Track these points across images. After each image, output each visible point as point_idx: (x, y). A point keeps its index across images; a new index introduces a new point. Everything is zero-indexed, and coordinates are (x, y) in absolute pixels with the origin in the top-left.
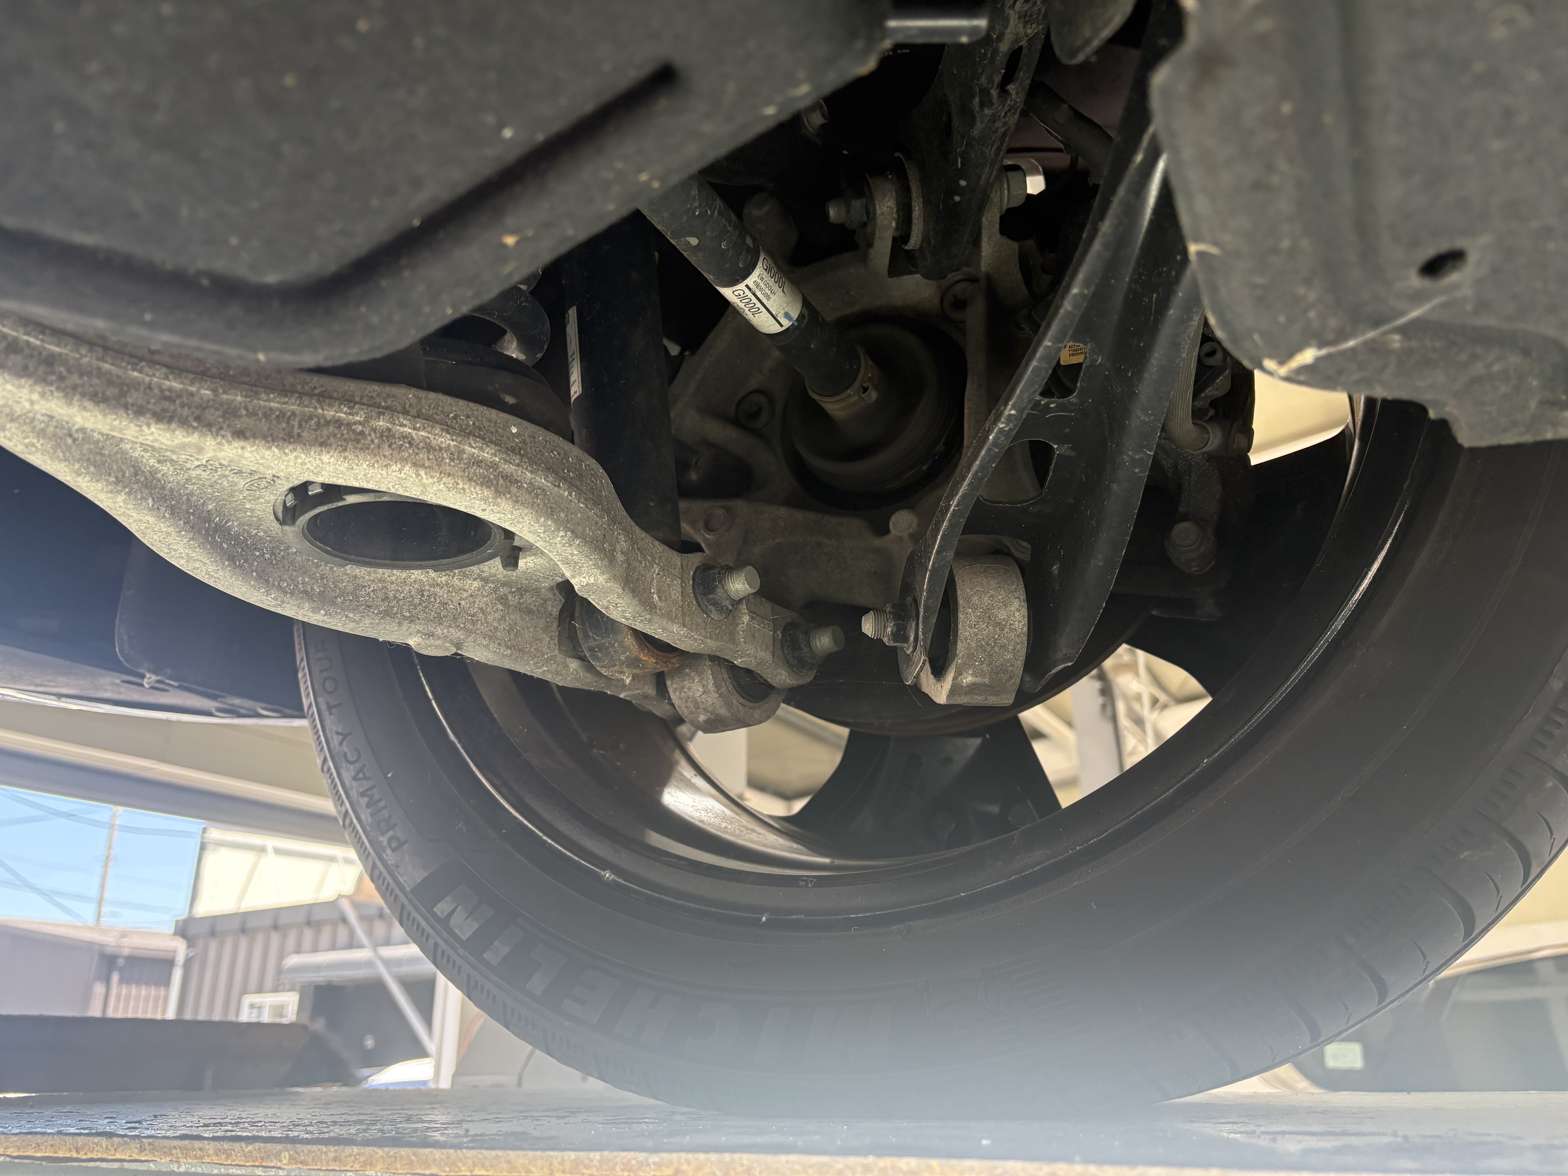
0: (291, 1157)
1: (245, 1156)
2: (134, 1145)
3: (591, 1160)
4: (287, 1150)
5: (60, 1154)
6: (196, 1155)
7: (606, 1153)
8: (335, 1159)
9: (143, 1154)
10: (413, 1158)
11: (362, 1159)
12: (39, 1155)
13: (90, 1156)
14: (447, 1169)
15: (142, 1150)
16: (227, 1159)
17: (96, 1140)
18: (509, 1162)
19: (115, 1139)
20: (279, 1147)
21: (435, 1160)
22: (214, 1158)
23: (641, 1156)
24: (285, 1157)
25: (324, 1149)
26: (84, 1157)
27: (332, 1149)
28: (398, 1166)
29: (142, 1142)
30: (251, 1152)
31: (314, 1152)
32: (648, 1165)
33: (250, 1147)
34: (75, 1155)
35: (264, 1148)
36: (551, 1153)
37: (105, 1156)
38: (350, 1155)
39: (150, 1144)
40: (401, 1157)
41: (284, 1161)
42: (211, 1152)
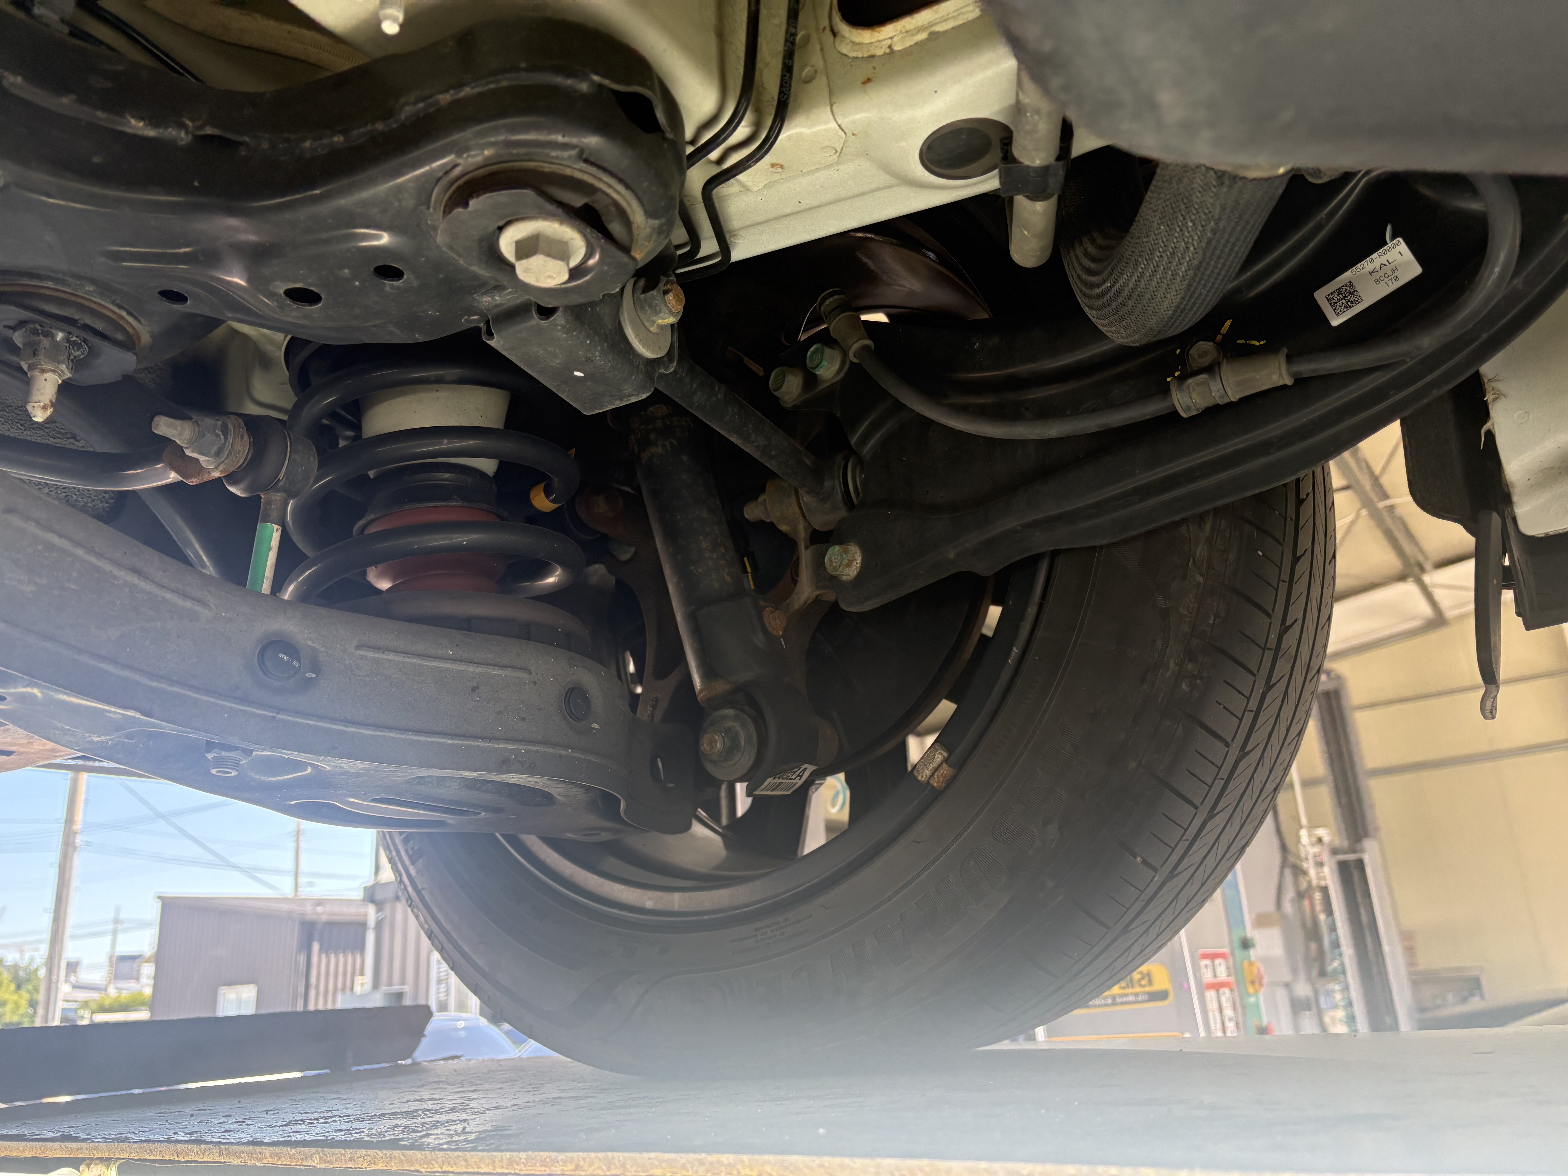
0: (321, 1158)
1: (290, 1158)
2: (216, 1150)
3: (520, 1159)
4: (319, 1153)
5: (167, 1158)
6: (257, 1158)
7: (530, 1153)
8: (351, 1159)
9: (222, 1157)
10: (402, 1158)
11: (369, 1159)
12: (152, 1158)
13: (186, 1159)
14: (425, 1166)
15: (221, 1154)
16: (278, 1160)
17: (190, 1146)
18: (466, 1161)
19: (203, 1146)
20: (313, 1150)
21: (417, 1160)
22: (270, 1159)
23: (553, 1155)
24: (316, 1158)
25: (343, 1151)
26: (183, 1160)
27: (349, 1151)
28: (393, 1164)
29: (220, 1148)
30: (294, 1154)
31: (337, 1154)
32: (558, 1162)
33: (293, 1151)
34: (177, 1158)
35: (303, 1151)
36: (495, 1153)
37: (196, 1159)
38: (361, 1156)
39: (226, 1149)
40: (395, 1158)
41: (316, 1162)
42: (268, 1155)
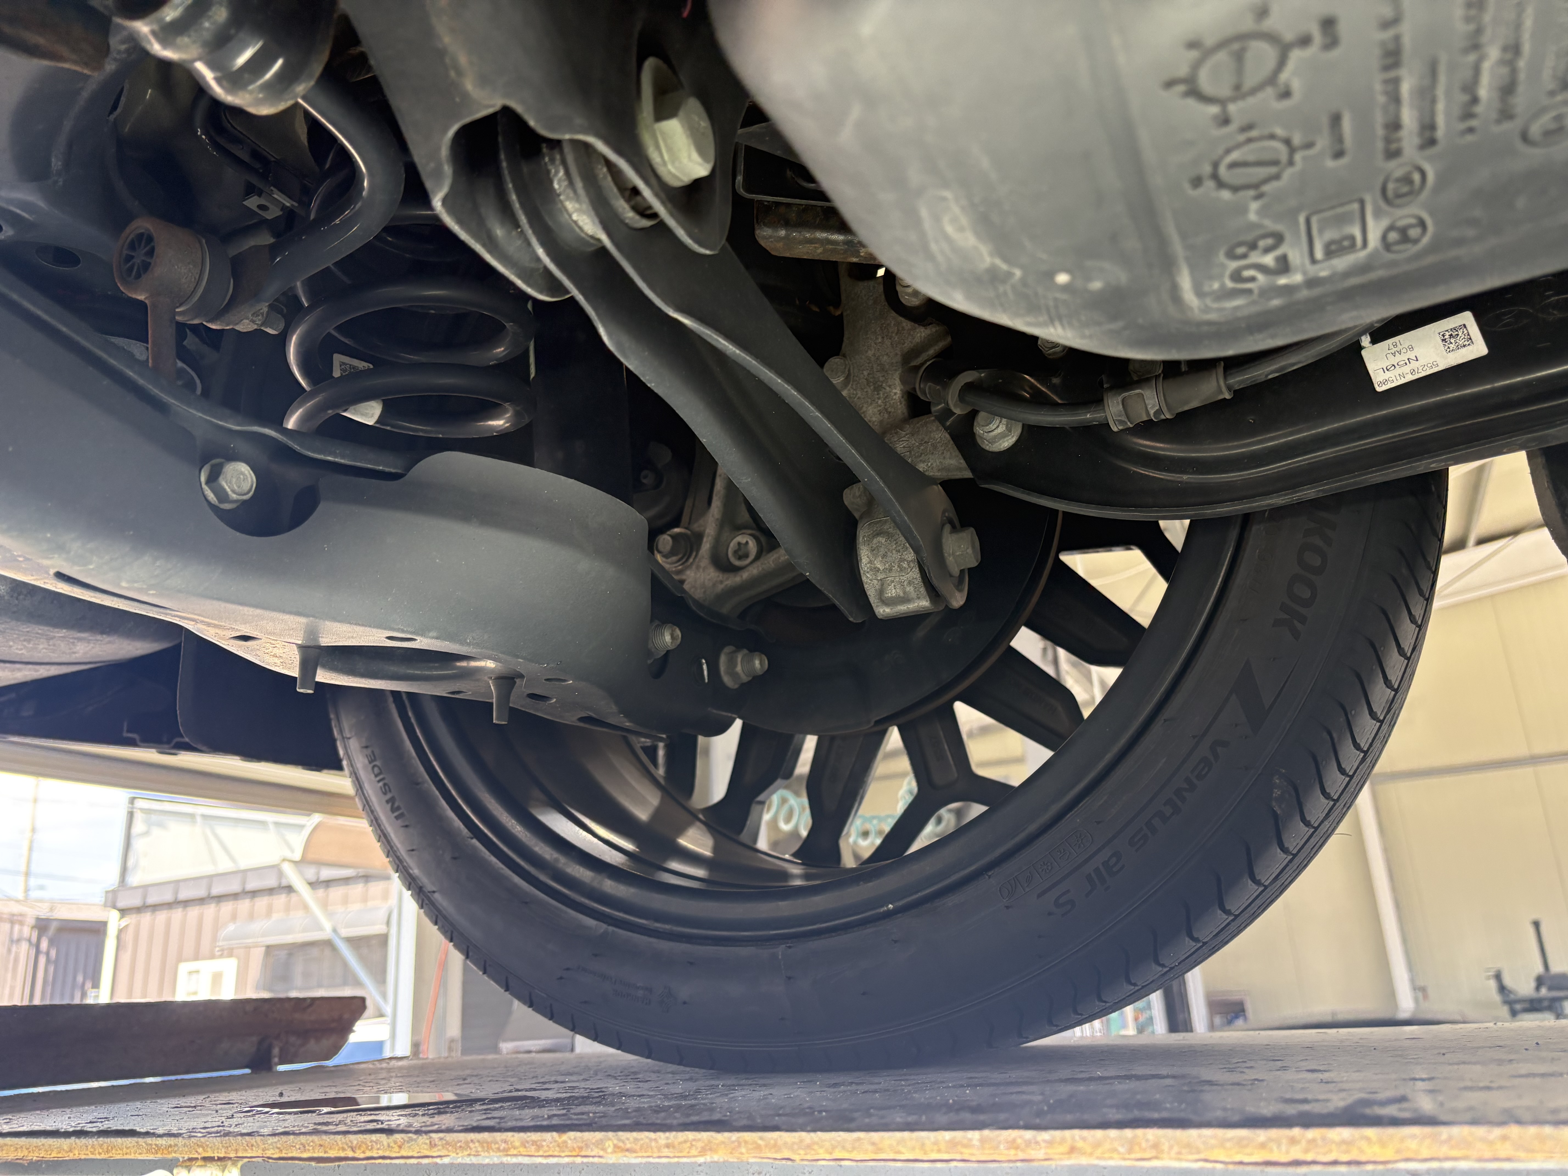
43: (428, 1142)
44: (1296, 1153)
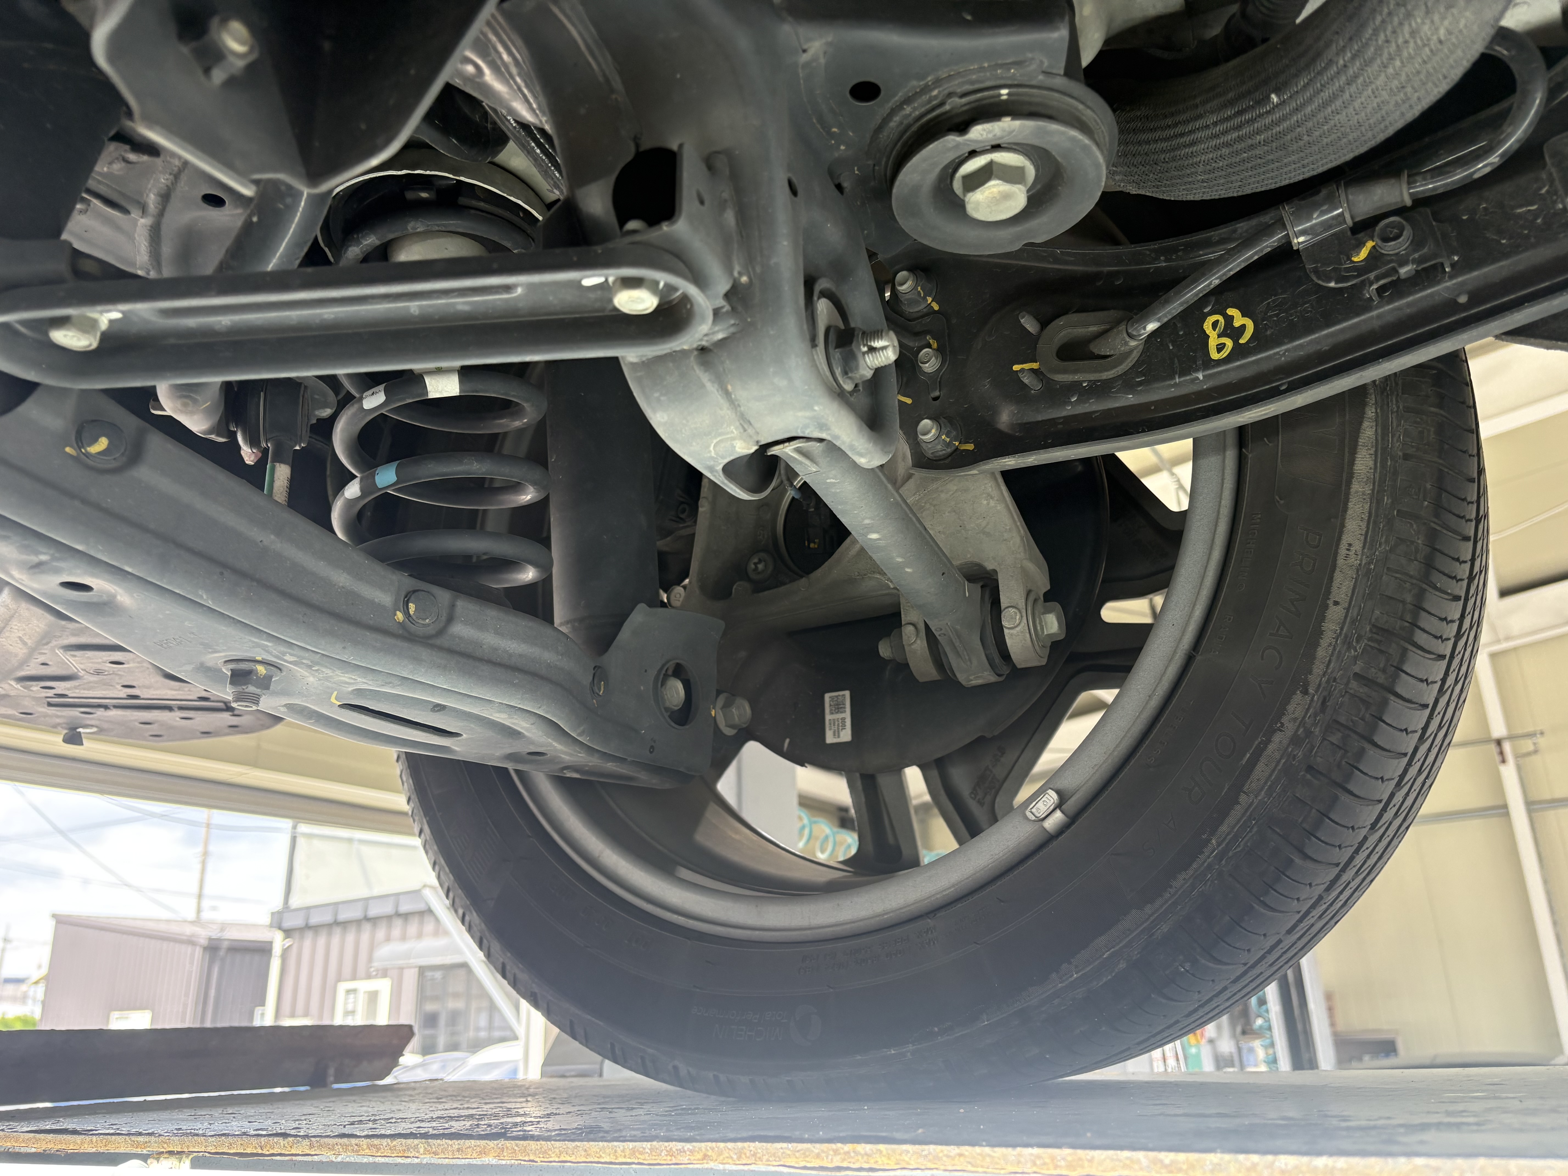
1: (390, 1149)
4: (421, 1143)
6: (353, 1149)
17: (276, 1139)
21: (532, 1150)
23: (679, 1145)
24: (421, 1148)
25: (450, 1142)
26: (267, 1153)
27: (456, 1142)
28: (505, 1154)
30: (395, 1146)
31: (443, 1145)
32: (685, 1152)
33: (394, 1143)
35: (405, 1142)
43: (309, 1143)
44: (837, 1162)
